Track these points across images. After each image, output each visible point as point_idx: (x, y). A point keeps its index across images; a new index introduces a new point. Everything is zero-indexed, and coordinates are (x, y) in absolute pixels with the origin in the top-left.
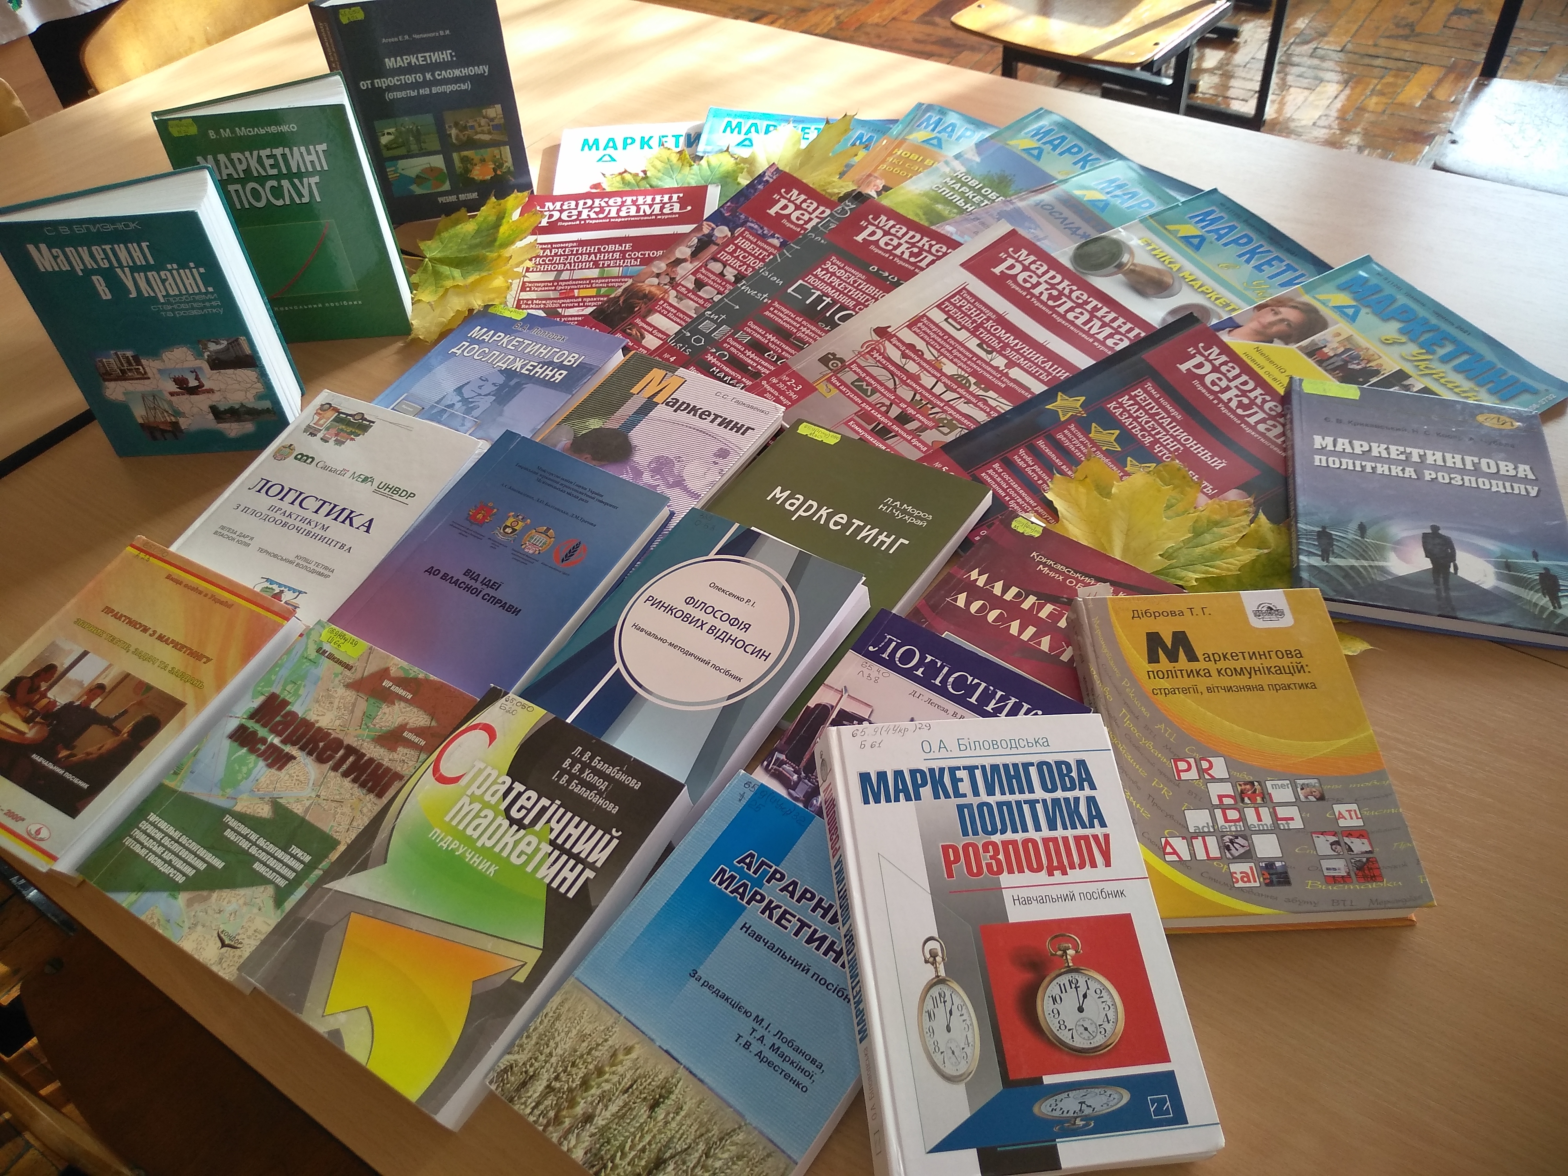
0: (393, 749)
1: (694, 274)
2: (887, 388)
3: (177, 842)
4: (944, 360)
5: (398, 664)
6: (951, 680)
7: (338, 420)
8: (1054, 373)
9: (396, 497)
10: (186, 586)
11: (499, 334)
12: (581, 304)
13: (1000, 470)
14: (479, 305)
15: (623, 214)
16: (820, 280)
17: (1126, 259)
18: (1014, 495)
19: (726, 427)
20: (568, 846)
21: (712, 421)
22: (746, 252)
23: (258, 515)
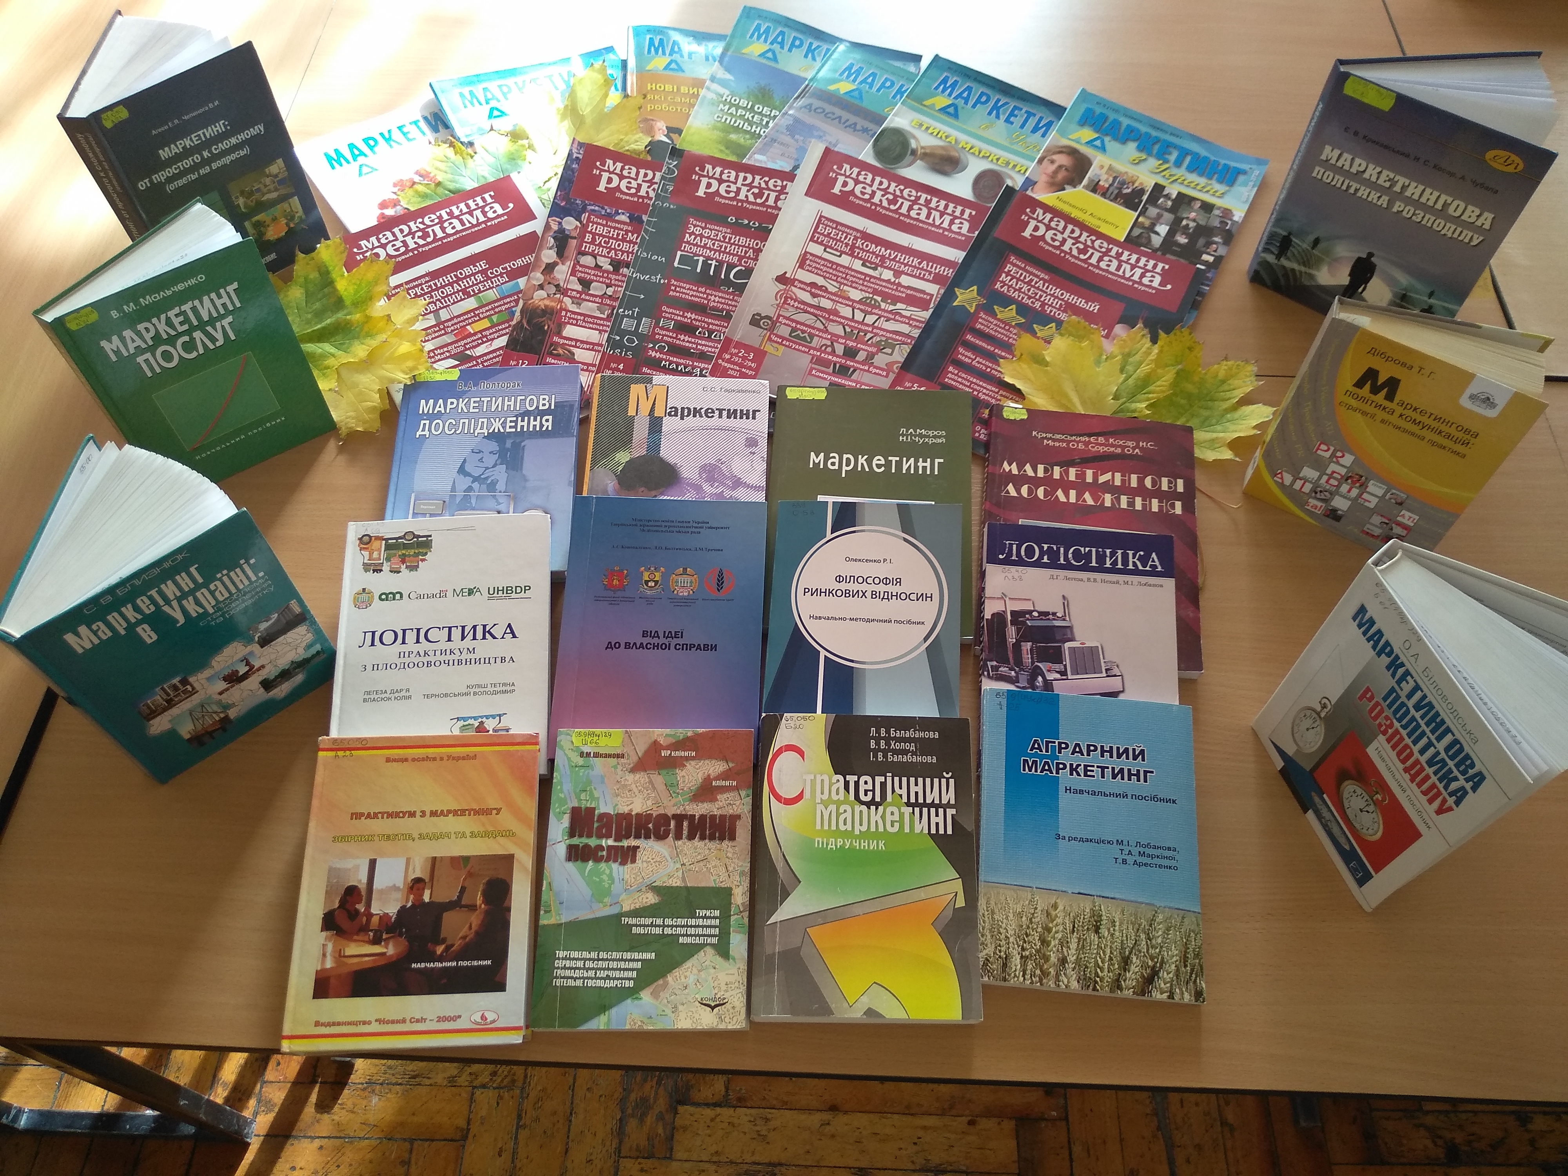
0: (714, 800)
1: (573, 273)
2: (819, 330)
3: (598, 960)
4: (846, 288)
5: (662, 734)
6: (1070, 556)
7: (388, 547)
8: (933, 270)
9: (514, 595)
10: (414, 760)
11: (450, 401)
12: (485, 339)
13: (956, 372)
14: (405, 378)
15: (449, 231)
16: (694, 245)
17: (913, 144)
18: (978, 388)
19: (735, 418)
20: (921, 800)
21: (720, 416)
22: (604, 237)
23: (393, 666)
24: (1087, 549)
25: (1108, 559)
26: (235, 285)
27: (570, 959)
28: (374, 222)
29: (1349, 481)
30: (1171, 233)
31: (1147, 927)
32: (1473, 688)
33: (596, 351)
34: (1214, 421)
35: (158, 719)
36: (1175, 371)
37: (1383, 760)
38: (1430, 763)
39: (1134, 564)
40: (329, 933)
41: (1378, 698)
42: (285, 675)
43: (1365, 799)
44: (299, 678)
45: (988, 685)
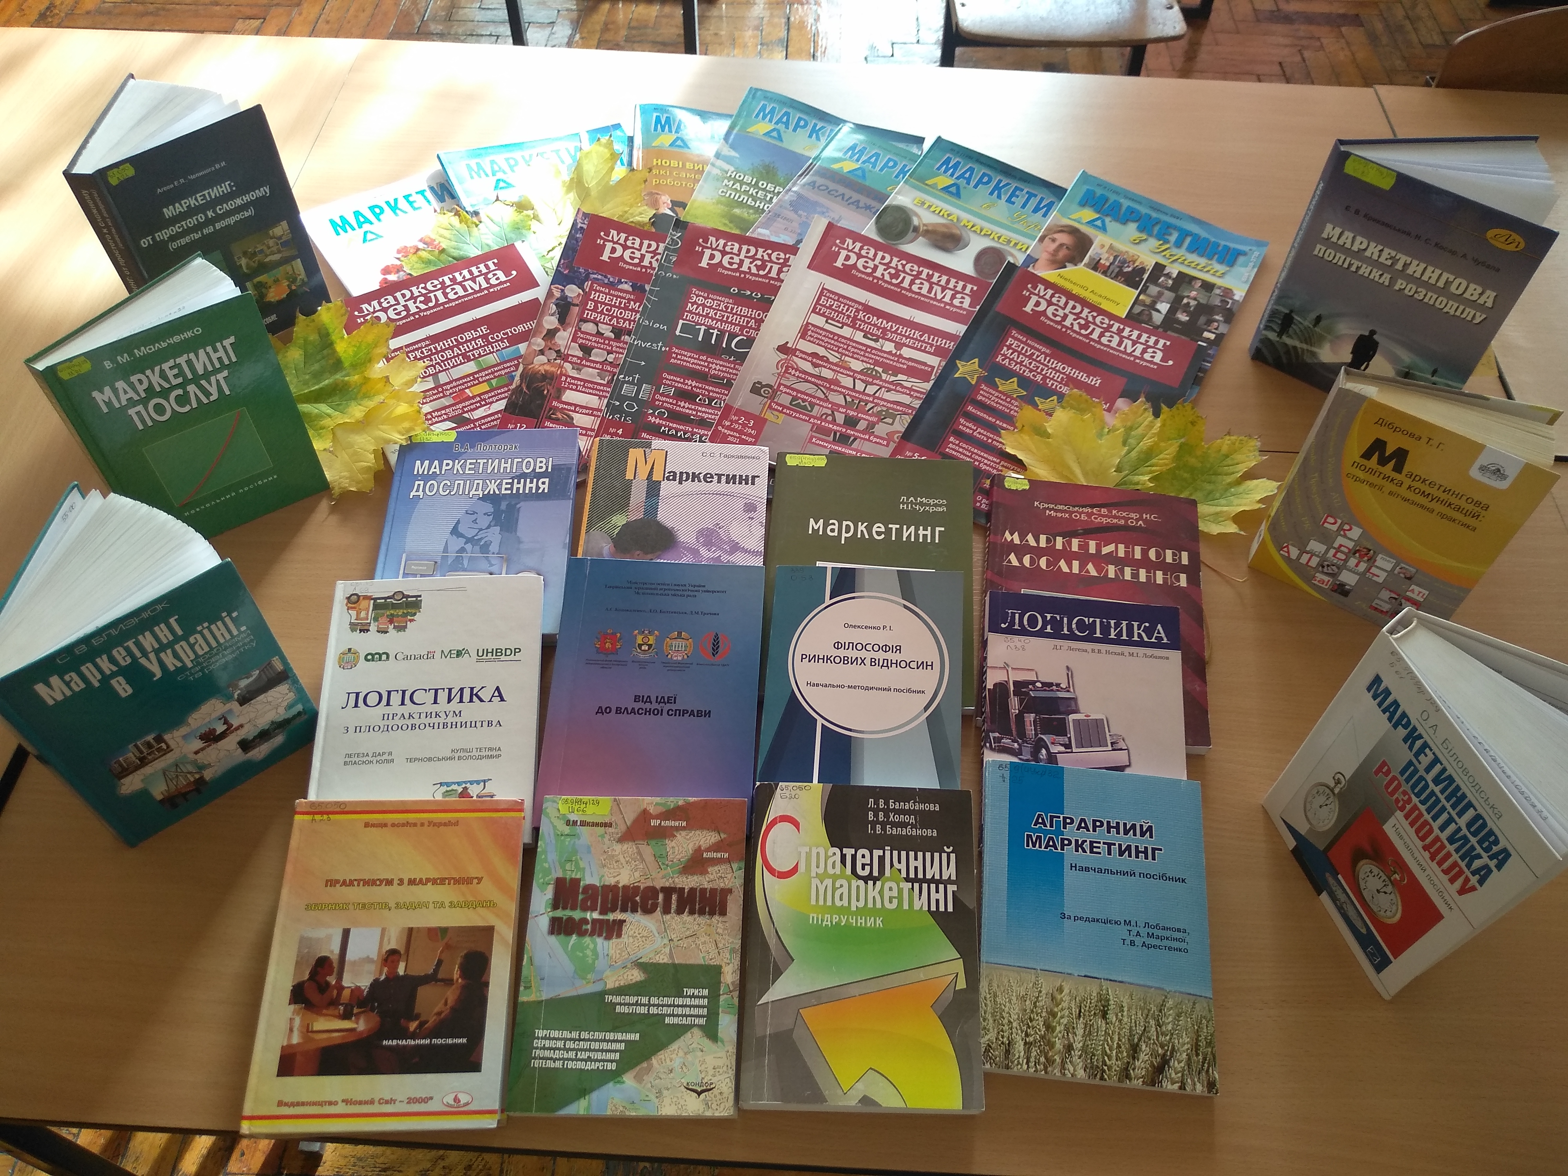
0: (704, 872)
1: (574, 340)
2: (819, 399)
3: (580, 1040)
4: (847, 359)
5: (652, 803)
6: (1074, 626)
7: (376, 607)
8: (934, 343)
9: (503, 658)
10: (393, 825)
11: (445, 462)
12: (483, 403)
13: (957, 442)
14: (401, 439)
15: (451, 296)
16: (696, 314)
17: (916, 221)
18: (979, 459)
19: (734, 483)
20: (920, 876)
21: (719, 481)
22: (606, 304)
23: (376, 729)
24: (1091, 620)
25: (1112, 630)
26: (232, 339)
27: (550, 1039)
28: (376, 287)
29: (1357, 555)
30: (1172, 311)
31: (1157, 1013)
32: (1495, 760)
33: (595, 416)
34: (1218, 495)
35: (130, 777)
36: (1178, 444)
37: (1401, 838)
38: (1451, 840)
39: (1139, 635)
40: (297, 1006)
41: (1395, 772)
42: (264, 735)
43: (1382, 879)
44: (279, 740)
45: (990, 757)
